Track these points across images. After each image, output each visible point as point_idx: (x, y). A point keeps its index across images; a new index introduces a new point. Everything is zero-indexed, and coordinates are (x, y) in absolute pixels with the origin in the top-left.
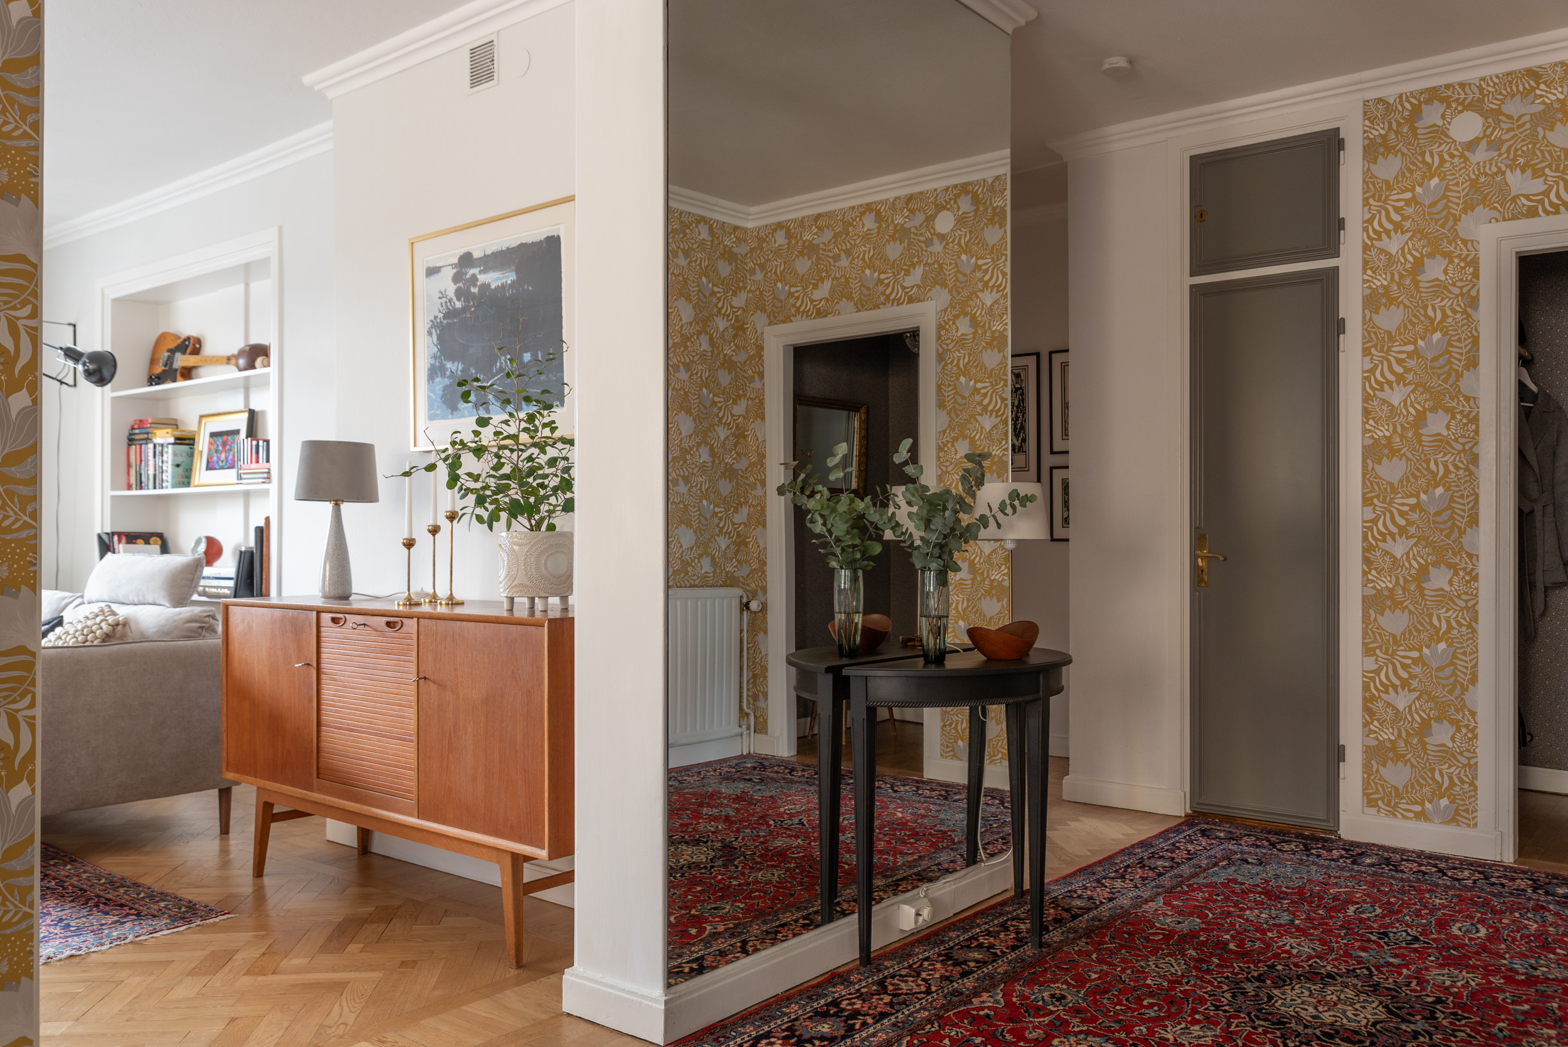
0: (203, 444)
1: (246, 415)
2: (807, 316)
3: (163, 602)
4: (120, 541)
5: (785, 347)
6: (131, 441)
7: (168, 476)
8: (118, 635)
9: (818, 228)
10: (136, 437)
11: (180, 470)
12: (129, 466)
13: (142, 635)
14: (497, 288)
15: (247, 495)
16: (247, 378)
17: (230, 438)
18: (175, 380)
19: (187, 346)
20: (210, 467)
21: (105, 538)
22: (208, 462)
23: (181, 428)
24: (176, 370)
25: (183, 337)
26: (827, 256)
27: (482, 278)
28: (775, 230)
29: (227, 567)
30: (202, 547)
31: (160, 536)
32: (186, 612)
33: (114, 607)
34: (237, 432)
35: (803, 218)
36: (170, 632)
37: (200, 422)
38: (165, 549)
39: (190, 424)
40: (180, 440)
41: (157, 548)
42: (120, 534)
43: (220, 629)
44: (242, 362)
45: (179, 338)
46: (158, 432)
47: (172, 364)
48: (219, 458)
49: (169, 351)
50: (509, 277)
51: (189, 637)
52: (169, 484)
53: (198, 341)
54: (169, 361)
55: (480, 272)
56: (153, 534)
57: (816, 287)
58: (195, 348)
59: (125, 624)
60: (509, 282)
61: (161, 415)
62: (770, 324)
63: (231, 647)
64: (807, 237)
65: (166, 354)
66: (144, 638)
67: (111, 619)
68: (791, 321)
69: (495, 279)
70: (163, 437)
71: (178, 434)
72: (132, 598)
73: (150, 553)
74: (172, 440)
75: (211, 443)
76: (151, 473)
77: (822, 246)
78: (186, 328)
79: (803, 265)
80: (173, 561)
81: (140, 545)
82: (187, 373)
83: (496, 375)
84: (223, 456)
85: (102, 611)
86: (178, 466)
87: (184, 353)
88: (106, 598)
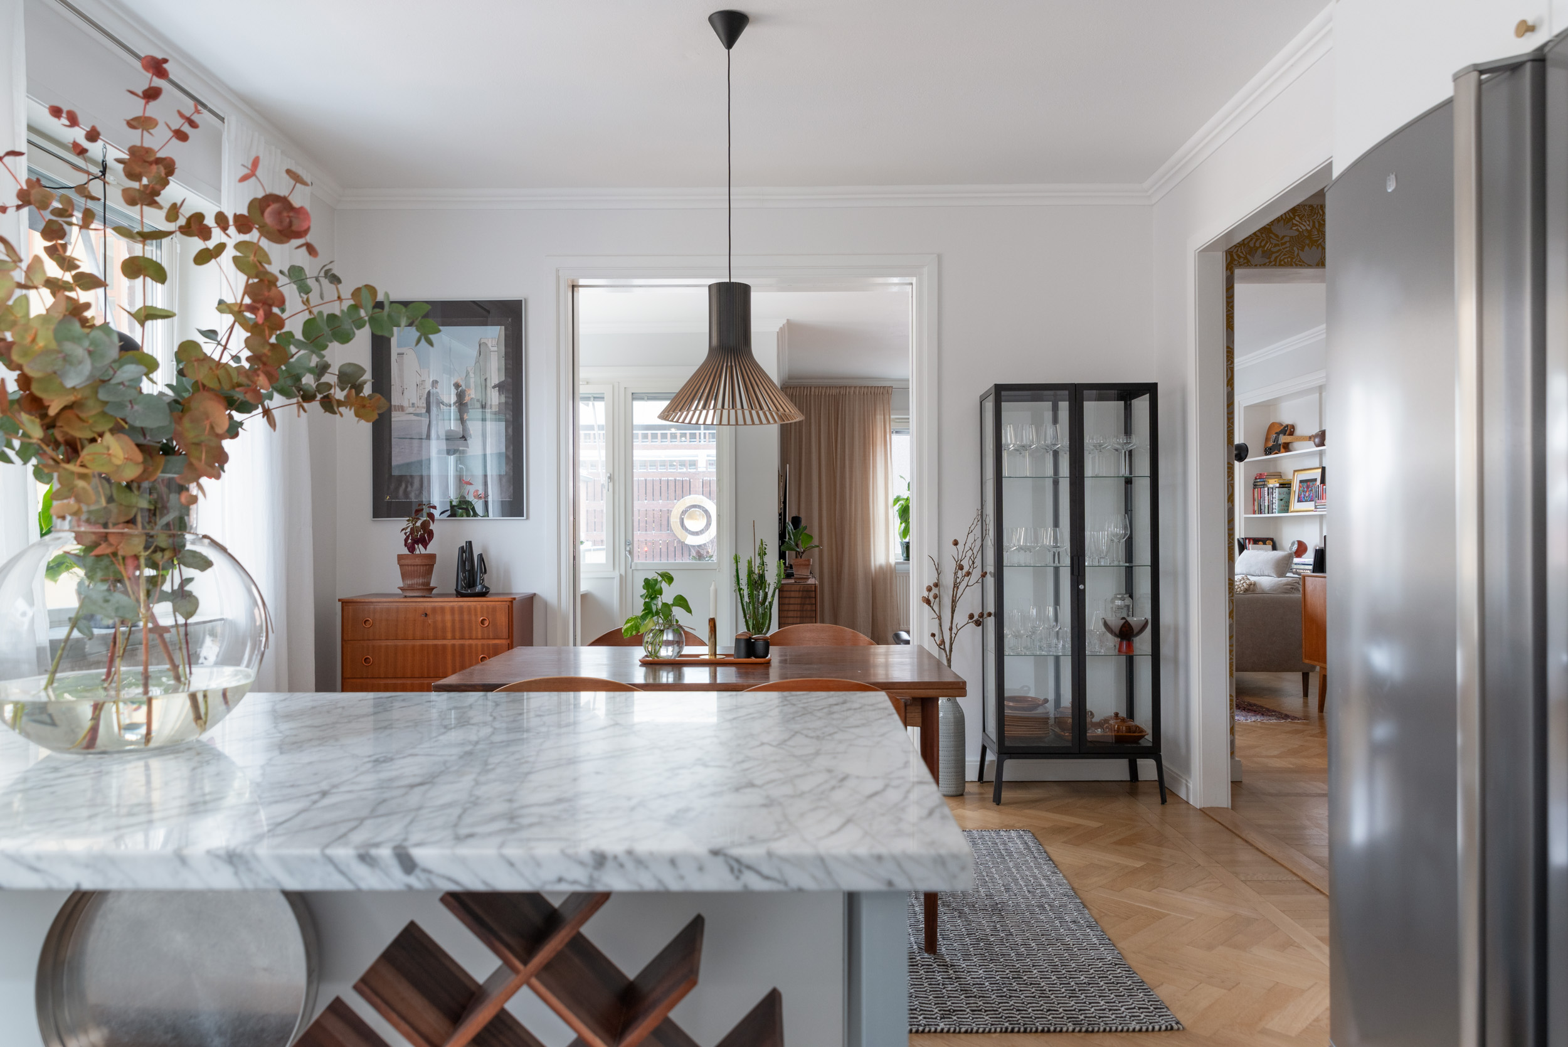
0: (1296, 486)
1: (1320, 470)
3: (1273, 575)
4: (1249, 543)
6: (1255, 486)
7: (1276, 506)
8: (1251, 589)
10: (1258, 484)
11: (1282, 502)
12: (1254, 500)
13: (1263, 590)
15: (1321, 517)
16: (1321, 450)
17: (1311, 483)
18: (1279, 452)
19: (1286, 431)
20: (1299, 501)
21: (1241, 541)
22: (1299, 497)
23: (1284, 478)
24: (1280, 445)
25: (1284, 425)
29: (1309, 558)
30: (1295, 547)
31: (1272, 540)
32: (1283, 580)
33: (1249, 577)
34: (1315, 480)
36: (1276, 589)
37: (1294, 475)
38: (1274, 548)
39: (1289, 475)
40: (1282, 485)
41: (1270, 547)
42: (1249, 539)
43: (1301, 590)
44: (1317, 440)
45: (1282, 425)
46: (1270, 481)
47: (1278, 441)
48: (1305, 495)
49: (1276, 433)
51: (1286, 593)
52: (1277, 511)
53: (1293, 427)
54: (1276, 439)
56: (1268, 539)
58: (1291, 431)
59: (1255, 584)
61: (1272, 470)
63: (1306, 598)
65: (1275, 435)
66: (1263, 592)
67: (1248, 582)
70: (1273, 483)
71: (1281, 481)
72: (1258, 572)
73: (1266, 550)
74: (1278, 485)
75: (1300, 486)
76: (1266, 504)
78: (1286, 419)
80: (1278, 554)
81: (1261, 545)
82: (1287, 447)
84: (1307, 494)
85: (1243, 578)
86: (1281, 500)
87: (1285, 434)
88: (1245, 572)
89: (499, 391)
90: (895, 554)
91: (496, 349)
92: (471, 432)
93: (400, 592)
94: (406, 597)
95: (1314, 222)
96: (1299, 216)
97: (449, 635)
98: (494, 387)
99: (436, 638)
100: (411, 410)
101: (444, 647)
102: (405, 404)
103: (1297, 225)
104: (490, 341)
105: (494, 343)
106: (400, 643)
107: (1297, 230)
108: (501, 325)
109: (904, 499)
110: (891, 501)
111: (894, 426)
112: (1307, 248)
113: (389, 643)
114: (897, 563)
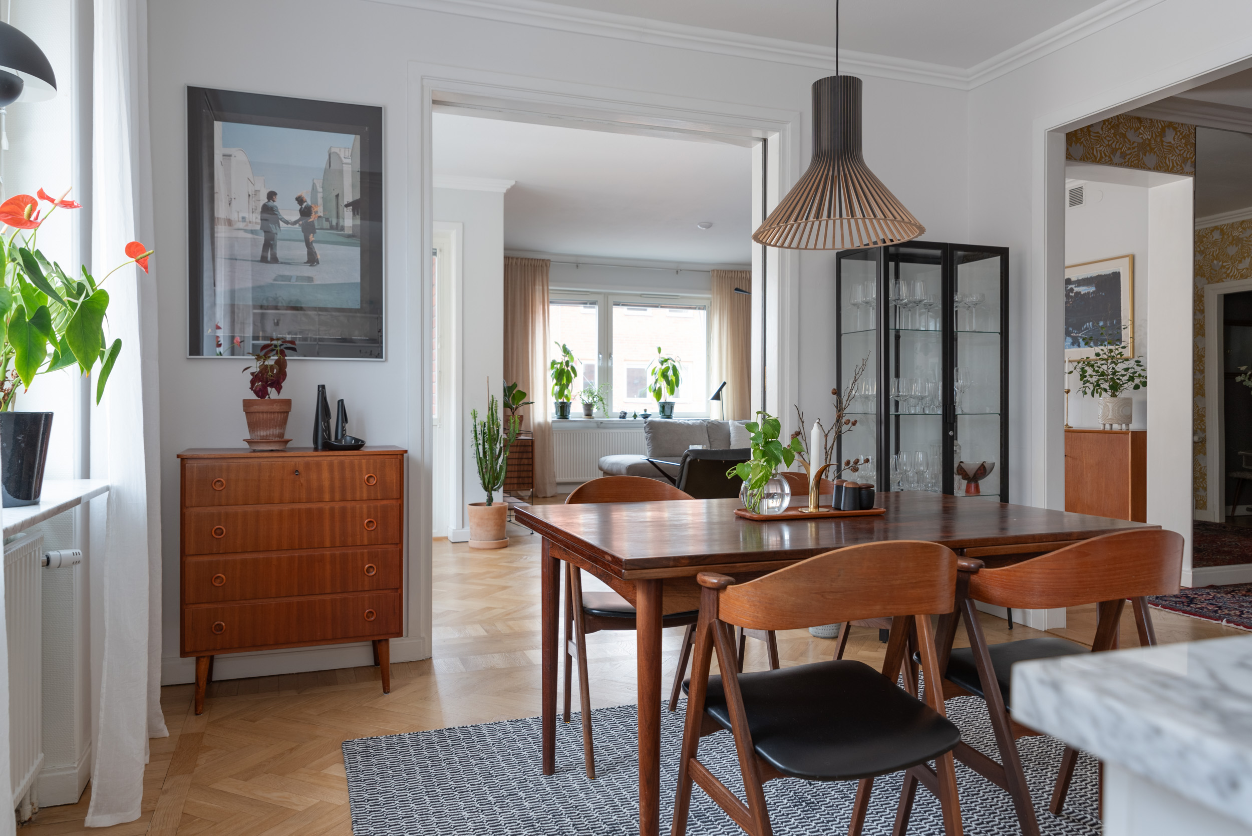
2: (1234, 278)
5: (1219, 296)
9: (1243, 228)
14: (1085, 294)
26: (1249, 244)
27: (1076, 289)
28: (1213, 231)
35: (1233, 223)
50: (1092, 289)
55: (1075, 287)
57: (1240, 262)
60: (1091, 291)
62: (1208, 283)
64: (1236, 234)
68: (1223, 281)
69: (1083, 290)
77: (1245, 239)
79: (1232, 250)
83: (1084, 330)
89: (353, 210)
90: (551, 414)
91: (349, 161)
92: (319, 257)
93: (246, 445)
94: (254, 451)
95: (1152, 134)
96: (1143, 126)
97: (327, 497)
98: (347, 206)
99: (309, 501)
100: (241, 225)
101: (321, 511)
102: (234, 217)
103: (1142, 134)
104: (343, 150)
105: (348, 153)
106: (263, 508)
107: (1142, 138)
108: (355, 133)
109: (559, 363)
110: (549, 364)
111: (552, 297)
112: (1147, 153)
113: (249, 509)
114: (553, 422)
